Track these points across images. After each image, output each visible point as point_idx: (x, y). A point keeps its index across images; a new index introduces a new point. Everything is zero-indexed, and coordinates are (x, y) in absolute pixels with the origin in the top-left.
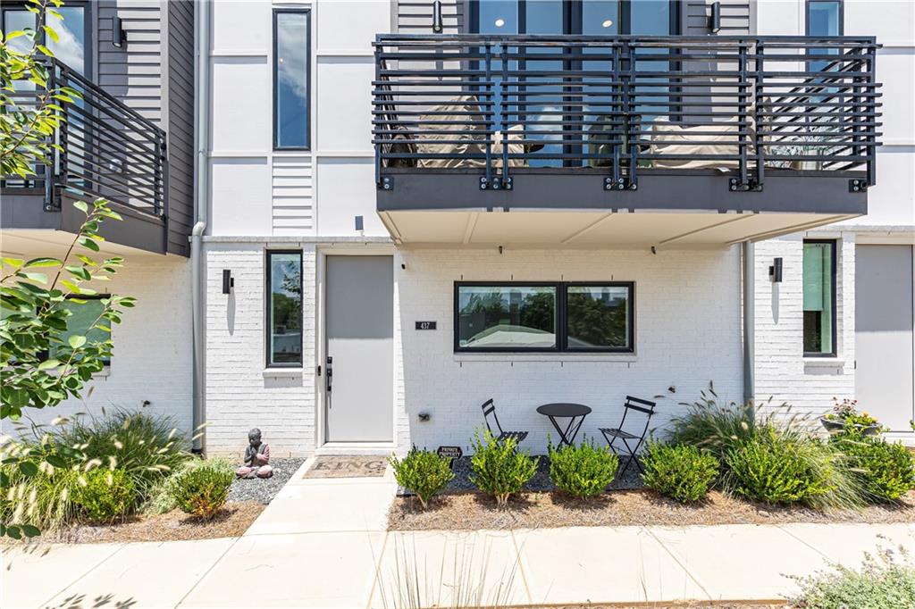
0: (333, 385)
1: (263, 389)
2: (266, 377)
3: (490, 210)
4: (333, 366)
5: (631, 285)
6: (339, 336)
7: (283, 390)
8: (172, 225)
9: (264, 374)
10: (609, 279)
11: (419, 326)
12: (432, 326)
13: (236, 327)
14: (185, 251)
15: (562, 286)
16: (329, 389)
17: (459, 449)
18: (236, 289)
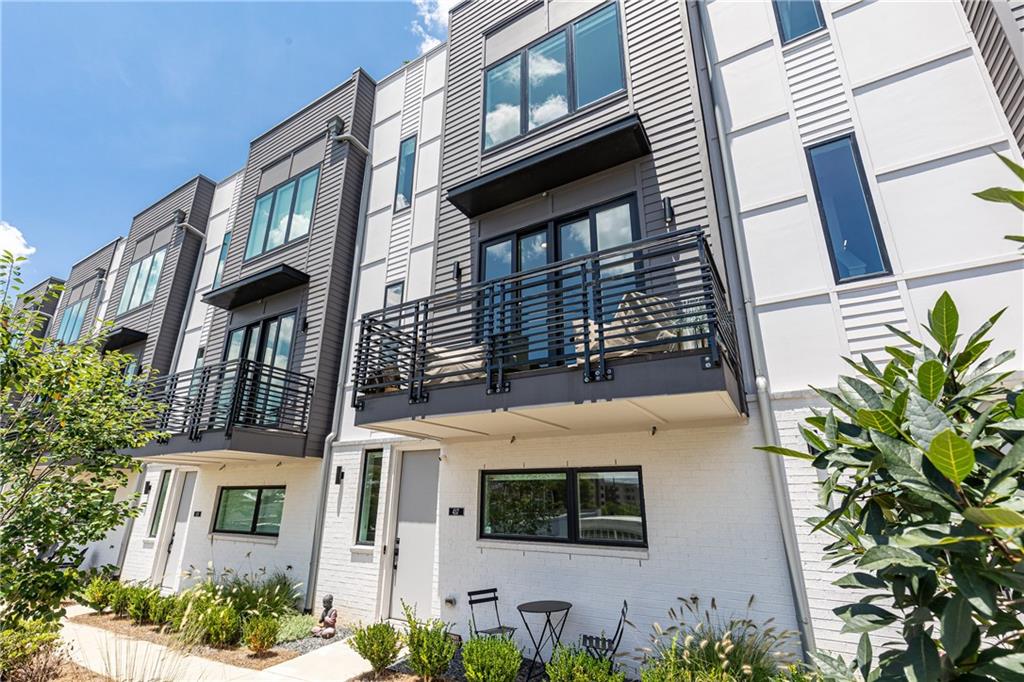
0: (399, 564)
1: (350, 563)
2: (354, 553)
3: (506, 410)
4: (401, 547)
5: (638, 469)
6: (406, 520)
7: (362, 564)
8: (311, 437)
9: (351, 550)
10: (613, 464)
11: (451, 511)
12: (461, 512)
13: (341, 510)
14: (320, 454)
15: (572, 472)
16: (395, 567)
17: (460, 638)
18: (345, 481)
